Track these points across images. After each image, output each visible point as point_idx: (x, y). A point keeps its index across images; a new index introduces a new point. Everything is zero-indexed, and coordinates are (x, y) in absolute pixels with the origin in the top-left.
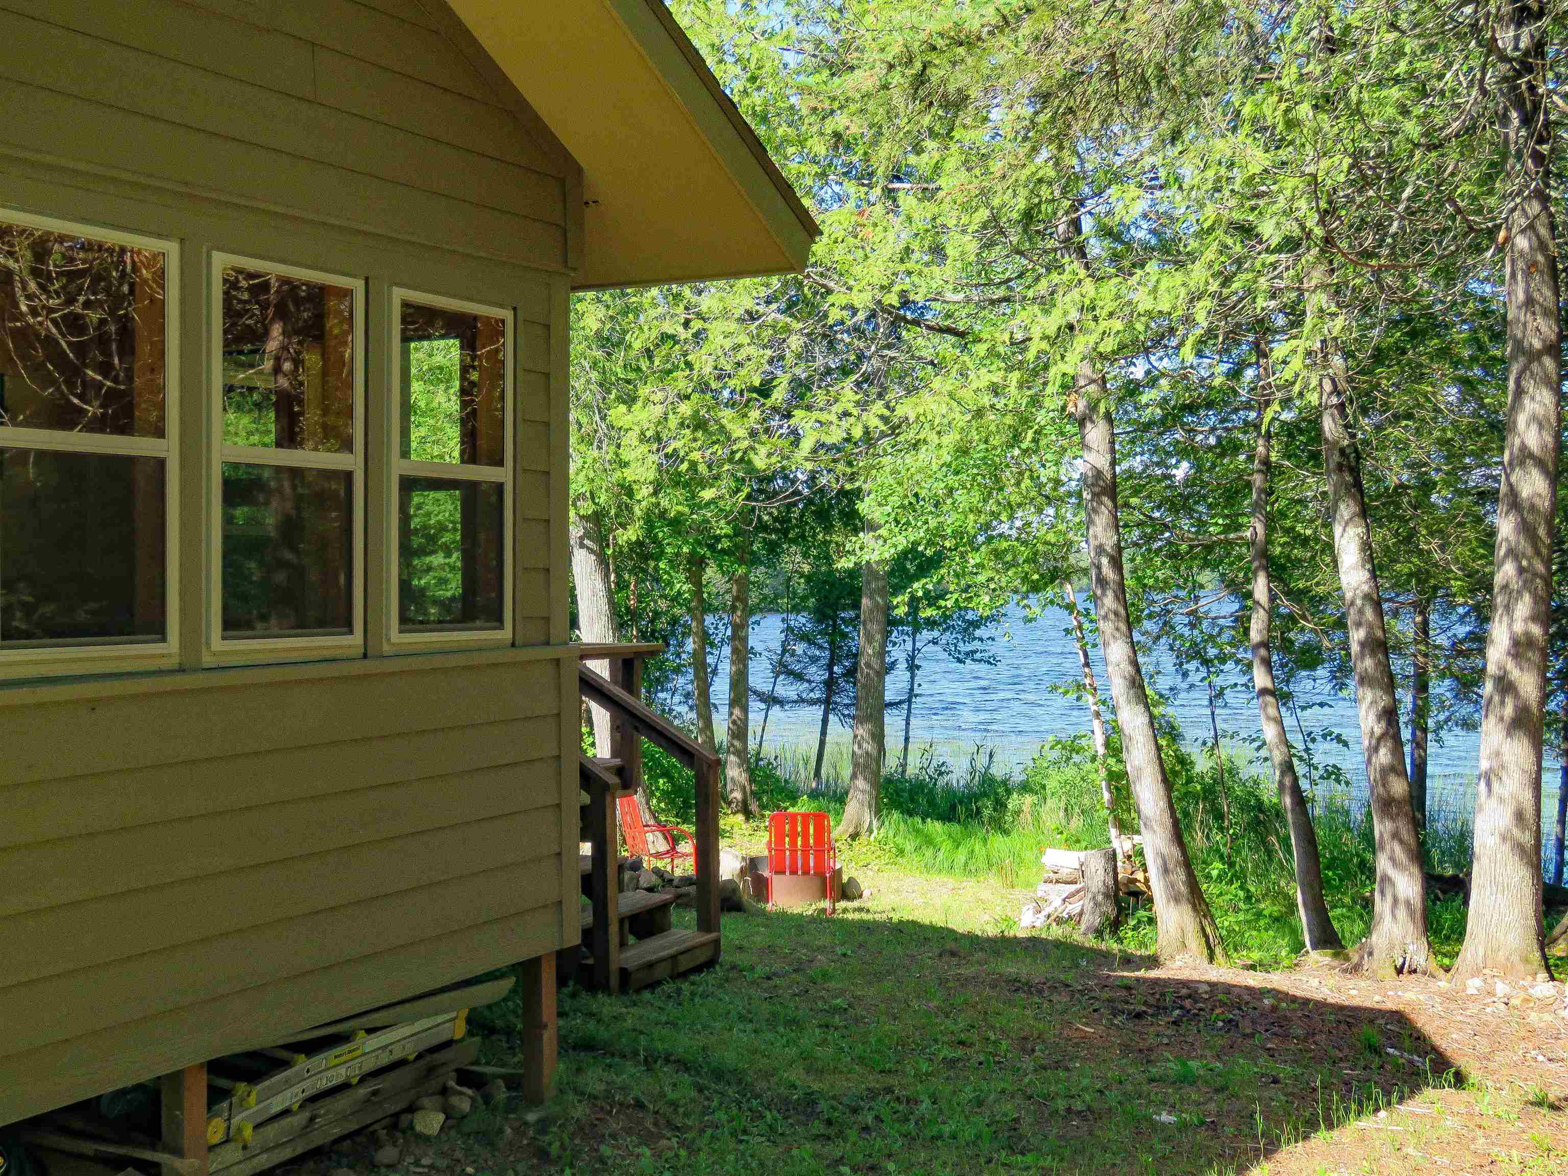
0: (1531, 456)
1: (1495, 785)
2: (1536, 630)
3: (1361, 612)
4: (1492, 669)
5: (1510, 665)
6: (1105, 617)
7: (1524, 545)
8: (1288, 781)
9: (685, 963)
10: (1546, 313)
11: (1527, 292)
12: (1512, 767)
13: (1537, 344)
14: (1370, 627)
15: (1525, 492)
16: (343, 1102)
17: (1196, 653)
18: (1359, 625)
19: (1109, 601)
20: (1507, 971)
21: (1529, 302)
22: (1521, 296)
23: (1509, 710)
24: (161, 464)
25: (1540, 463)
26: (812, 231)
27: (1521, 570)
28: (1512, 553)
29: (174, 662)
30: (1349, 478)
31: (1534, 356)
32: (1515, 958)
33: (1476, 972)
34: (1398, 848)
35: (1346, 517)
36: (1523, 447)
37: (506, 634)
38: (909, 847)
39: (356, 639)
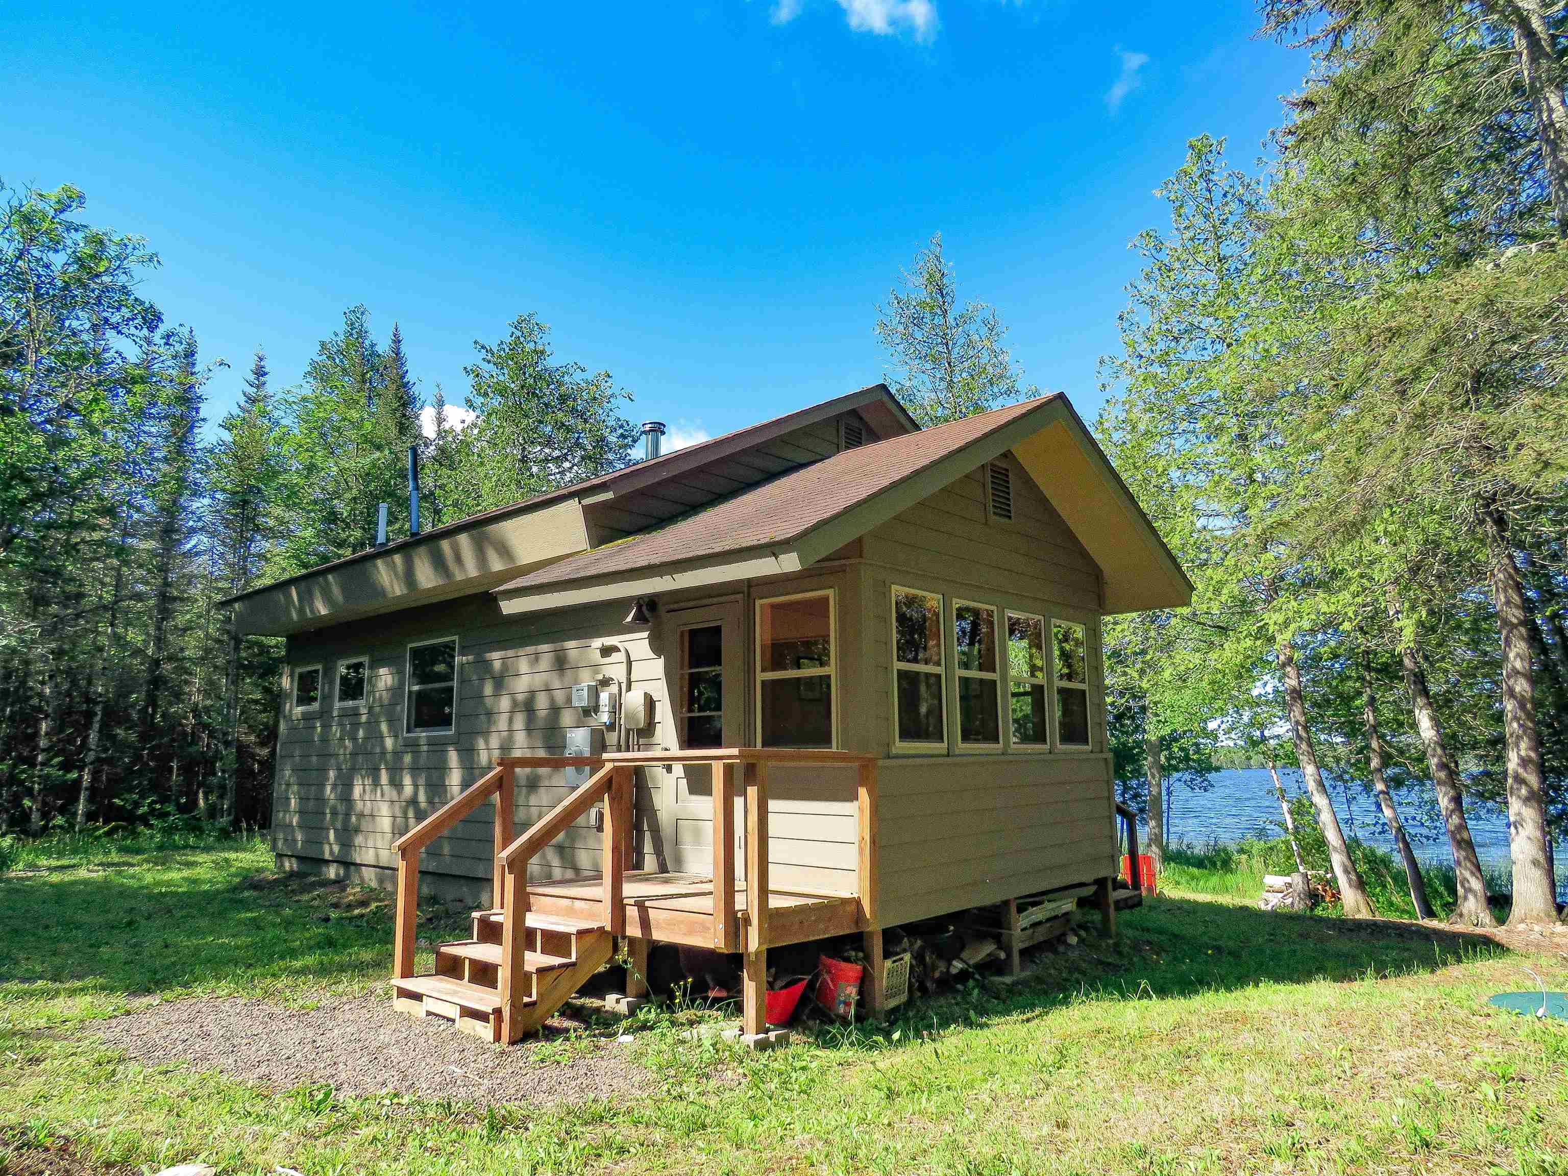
0: (1518, 672)
1: (1520, 829)
2: (1533, 754)
3: (1434, 750)
4: (1510, 772)
5: (1521, 770)
6: (1303, 754)
7: (1520, 713)
8: (1400, 836)
9: (1130, 903)
10: (1517, 607)
11: (1506, 597)
12: (1529, 820)
13: (1515, 621)
14: (1440, 757)
15: (1518, 689)
16: (1040, 929)
17: (1340, 777)
18: (1434, 756)
19: (1304, 746)
20: (1539, 920)
21: (1508, 602)
22: (1503, 600)
23: (1524, 791)
24: (995, 681)
25: (1524, 675)
26: (1192, 588)
27: (1520, 726)
28: (1516, 718)
29: (999, 752)
30: (1421, 687)
31: (1515, 626)
32: (1542, 915)
33: (1522, 921)
34: (1468, 865)
35: (1421, 704)
36: (1514, 668)
37: (1089, 748)
38: (1183, 881)
39: (1047, 746)
